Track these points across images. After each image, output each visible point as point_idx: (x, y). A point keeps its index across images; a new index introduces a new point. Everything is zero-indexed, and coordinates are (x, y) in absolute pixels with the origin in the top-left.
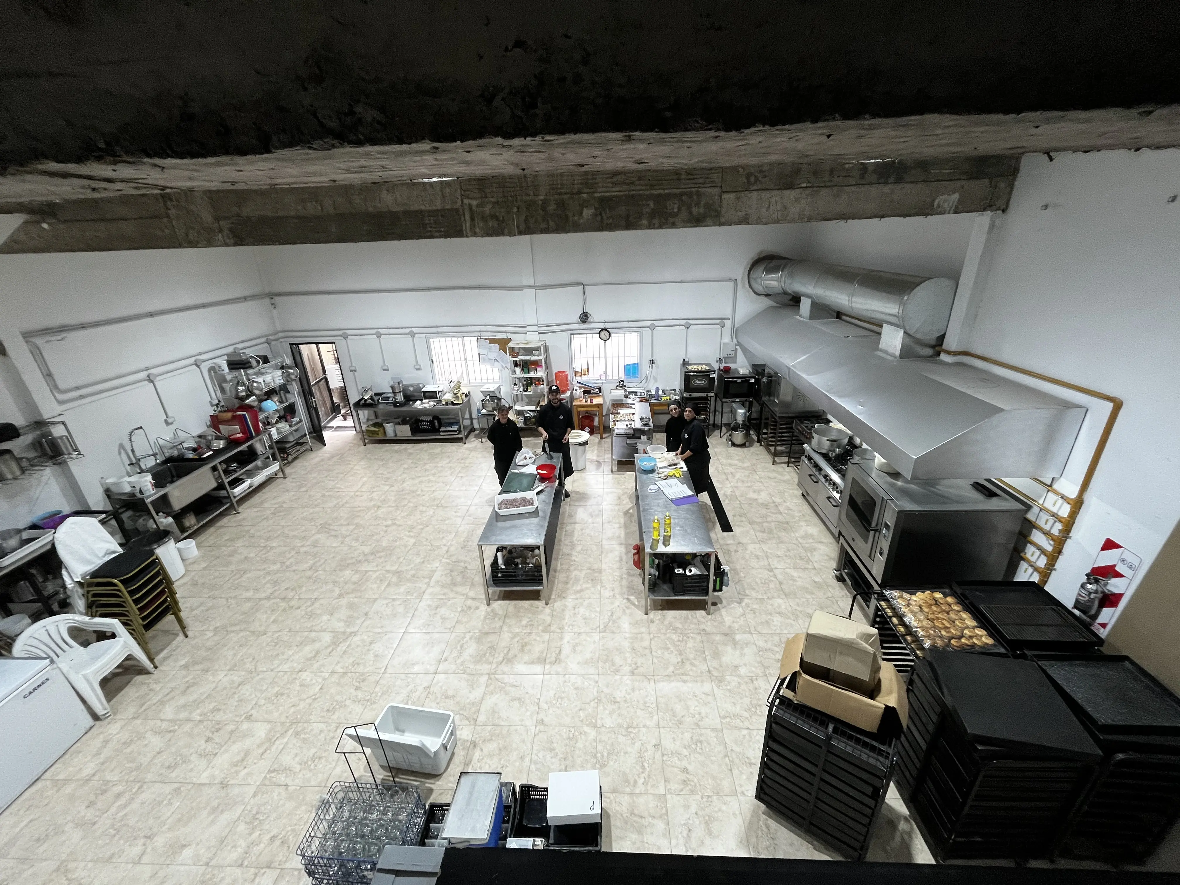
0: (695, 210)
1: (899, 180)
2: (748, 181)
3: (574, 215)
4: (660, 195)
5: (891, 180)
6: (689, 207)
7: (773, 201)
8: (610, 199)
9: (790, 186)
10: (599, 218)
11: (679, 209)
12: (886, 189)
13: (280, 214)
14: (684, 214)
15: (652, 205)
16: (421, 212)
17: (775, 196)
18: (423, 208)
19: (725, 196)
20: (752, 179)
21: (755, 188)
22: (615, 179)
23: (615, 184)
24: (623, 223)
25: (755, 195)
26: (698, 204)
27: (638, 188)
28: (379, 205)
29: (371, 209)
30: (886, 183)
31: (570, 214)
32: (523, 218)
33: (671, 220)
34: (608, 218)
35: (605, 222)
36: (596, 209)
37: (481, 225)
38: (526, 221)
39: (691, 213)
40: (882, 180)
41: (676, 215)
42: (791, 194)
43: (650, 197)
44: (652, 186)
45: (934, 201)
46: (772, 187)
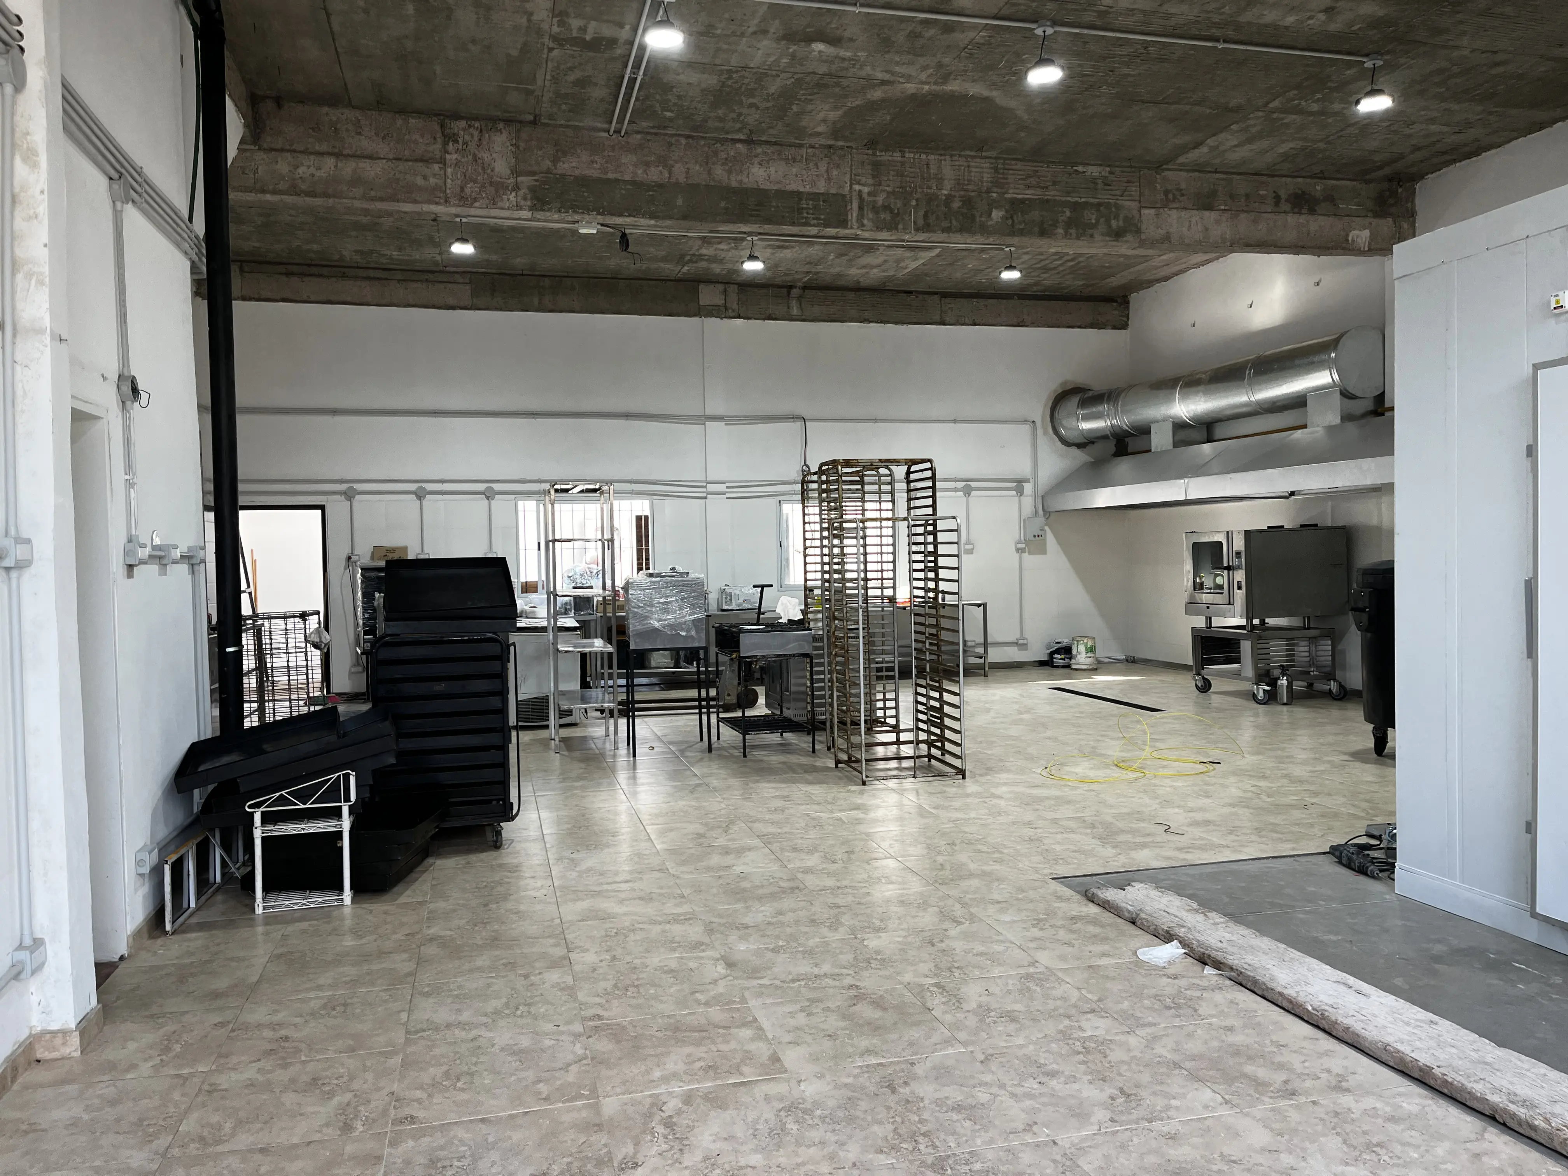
0: (1114, 223)
1: (1312, 211)
2: (1167, 199)
3: (981, 216)
4: (1076, 203)
5: (1303, 211)
6: (1108, 222)
7: (1193, 220)
8: (1023, 201)
9: (1209, 208)
10: (1010, 222)
11: (1097, 221)
12: (1302, 219)
13: (611, 176)
14: (1102, 227)
15: (1068, 214)
16: (798, 194)
17: (1195, 216)
18: (802, 189)
19: (1145, 212)
20: (1170, 196)
21: (1175, 205)
22: (1028, 182)
23: (1029, 187)
24: (1036, 229)
25: (1174, 214)
26: (1116, 217)
27: (1052, 193)
28: (746, 180)
29: (734, 184)
30: (1300, 213)
31: (977, 215)
32: (921, 213)
33: (1091, 231)
34: (1020, 223)
35: (1017, 227)
36: (1007, 211)
37: (871, 216)
38: (926, 216)
39: (1110, 226)
40: (1296, 210)
41: (1094, 226)
42: (1210, 216)
43: (1066, 204)
44: (1068, 193)
45: (1348, 235)
46: (1191, 206)
